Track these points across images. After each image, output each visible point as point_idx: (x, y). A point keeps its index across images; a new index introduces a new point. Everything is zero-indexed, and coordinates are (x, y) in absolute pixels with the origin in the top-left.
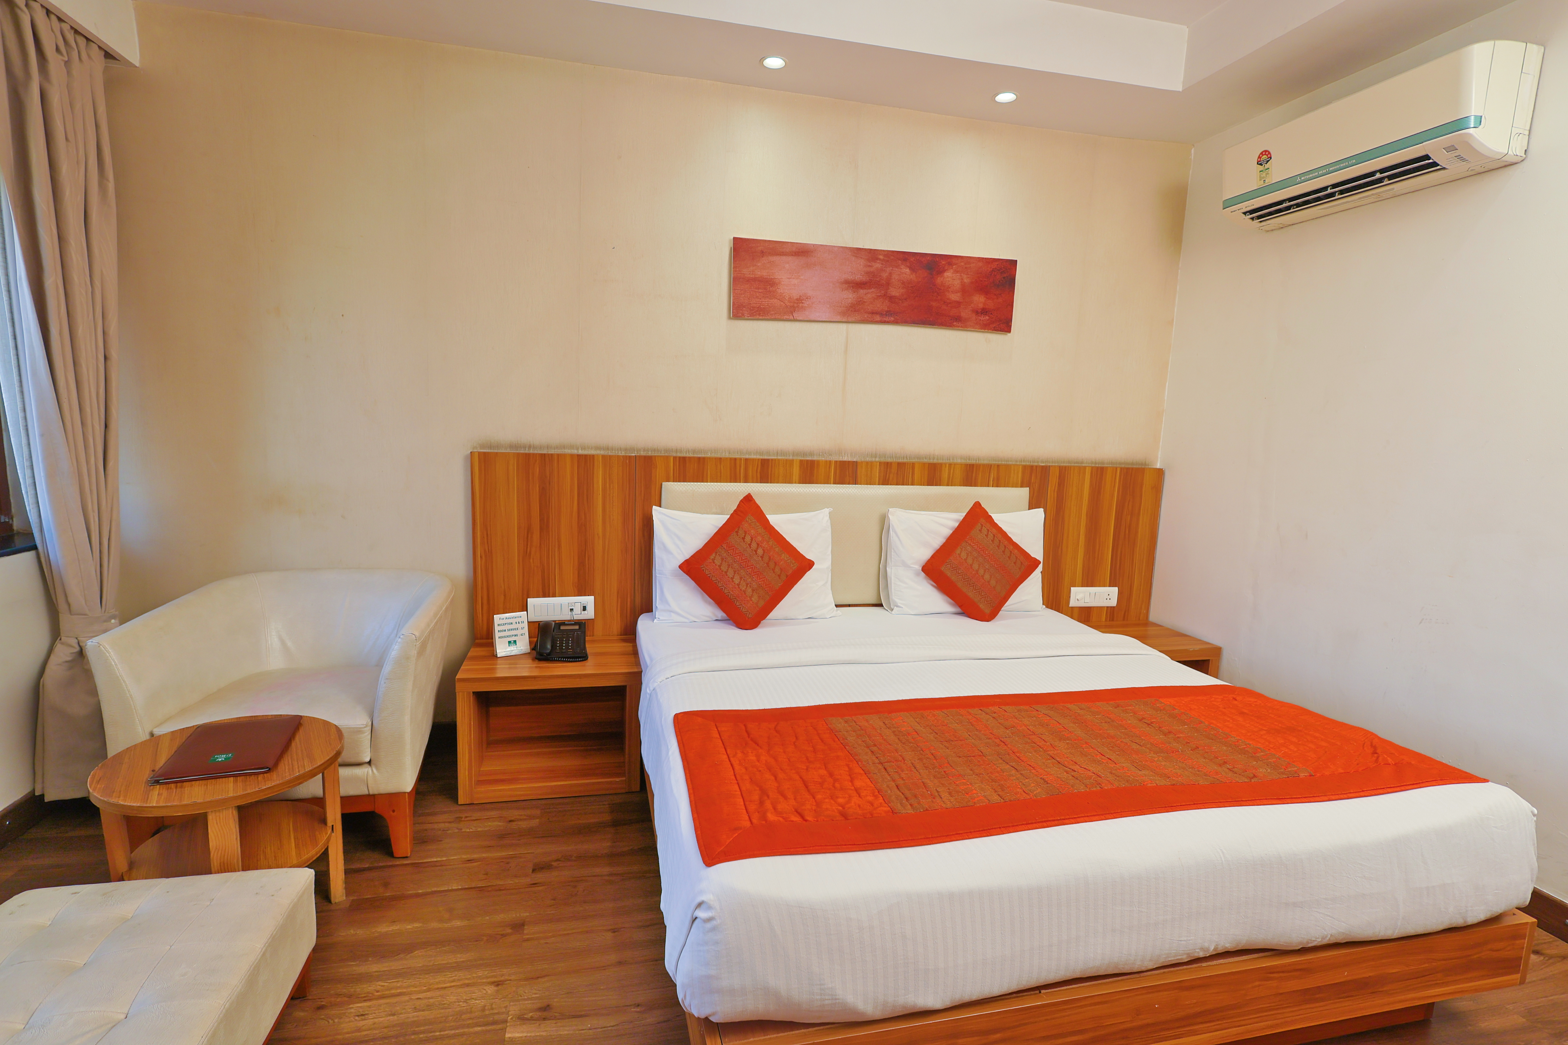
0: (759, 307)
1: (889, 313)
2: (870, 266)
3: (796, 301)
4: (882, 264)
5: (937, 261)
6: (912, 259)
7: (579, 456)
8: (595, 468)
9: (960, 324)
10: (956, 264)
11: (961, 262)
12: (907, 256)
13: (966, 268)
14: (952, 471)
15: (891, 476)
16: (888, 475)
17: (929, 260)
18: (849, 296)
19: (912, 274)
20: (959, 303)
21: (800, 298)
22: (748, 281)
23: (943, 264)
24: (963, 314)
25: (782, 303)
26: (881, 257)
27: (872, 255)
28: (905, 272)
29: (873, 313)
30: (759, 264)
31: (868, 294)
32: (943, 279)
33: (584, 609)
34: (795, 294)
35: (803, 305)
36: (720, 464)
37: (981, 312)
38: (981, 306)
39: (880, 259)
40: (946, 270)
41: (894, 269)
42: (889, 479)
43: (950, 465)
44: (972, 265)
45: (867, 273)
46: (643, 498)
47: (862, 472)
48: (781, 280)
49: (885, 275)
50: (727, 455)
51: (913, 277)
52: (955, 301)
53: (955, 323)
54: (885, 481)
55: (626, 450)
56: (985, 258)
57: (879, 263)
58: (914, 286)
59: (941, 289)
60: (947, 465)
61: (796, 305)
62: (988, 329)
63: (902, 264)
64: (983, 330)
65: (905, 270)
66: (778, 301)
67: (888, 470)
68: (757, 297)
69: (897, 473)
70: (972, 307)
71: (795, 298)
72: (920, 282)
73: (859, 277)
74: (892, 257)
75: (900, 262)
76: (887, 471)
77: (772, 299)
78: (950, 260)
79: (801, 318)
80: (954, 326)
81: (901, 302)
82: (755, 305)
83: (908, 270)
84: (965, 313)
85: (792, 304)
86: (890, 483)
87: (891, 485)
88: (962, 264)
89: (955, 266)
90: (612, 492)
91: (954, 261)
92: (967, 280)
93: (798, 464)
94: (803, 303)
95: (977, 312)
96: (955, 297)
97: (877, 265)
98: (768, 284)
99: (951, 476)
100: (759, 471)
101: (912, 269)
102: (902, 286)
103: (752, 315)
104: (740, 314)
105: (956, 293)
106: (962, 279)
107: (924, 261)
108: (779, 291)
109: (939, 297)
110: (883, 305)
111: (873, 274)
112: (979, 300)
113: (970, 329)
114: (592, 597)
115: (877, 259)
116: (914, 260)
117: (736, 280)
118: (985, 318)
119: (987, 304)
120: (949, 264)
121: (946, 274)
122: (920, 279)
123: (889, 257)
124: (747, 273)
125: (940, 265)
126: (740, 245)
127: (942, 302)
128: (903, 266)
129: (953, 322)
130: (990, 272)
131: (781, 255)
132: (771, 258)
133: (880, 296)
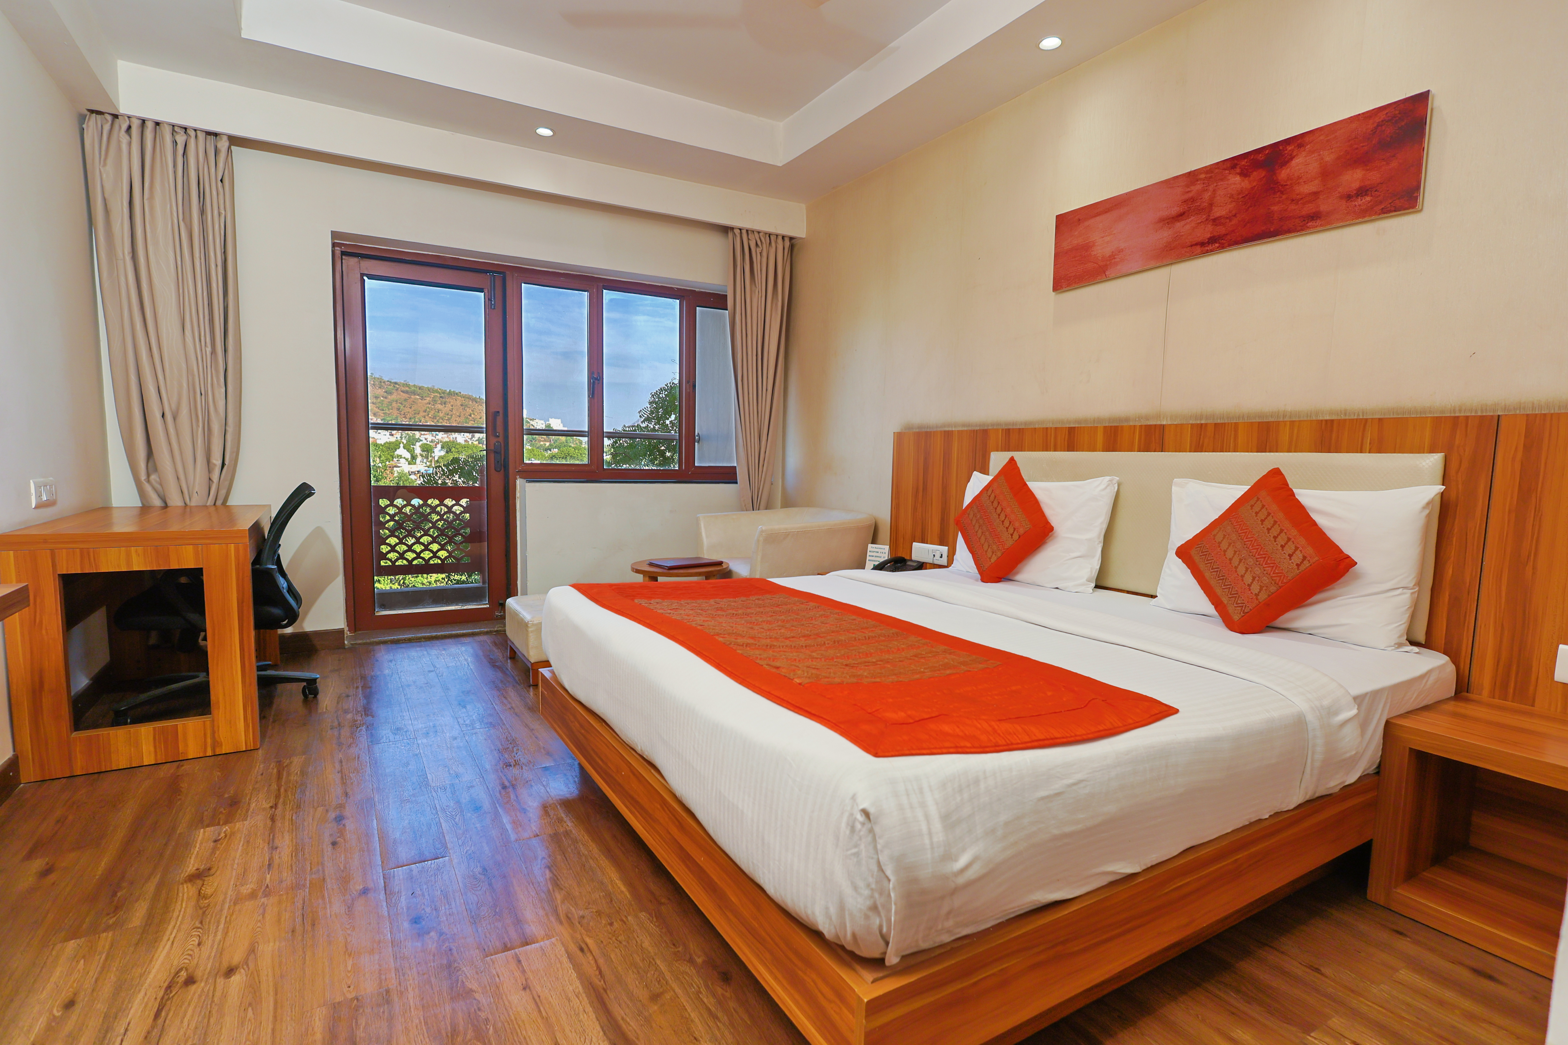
0: (1077, 276)
1: (1212, 240)
2: (1188, 192)
3: (1109, 259)
4: (1204, 183)
5: (1280, 150)
6: (1244, 162)
7: (945, 431)
8: (954, 439)
9: (1319, 222)
10: (1311, 142)
11: (1319, 136)
12: (1236, 162)
13: (1328, 141)
14: (1296, 431)
15: (1207, 440)
16: (1202, 440)
17: (1268, 153)
18: (1165, 235)
19: (1243, 181)
20: (1316, 194)
21: (1112, 255)
22: (1066, 253)
23: (1290, 151)
24: (1323, 208)
25: (1095, 265)
26: (1203, 176)
27: (1192, 177)
28: (1236, 182)
29: (1191, 246)
30: (1076, 233)
31: (1186, 225)
32: (1290, 170)
34: (1108, 251)
35: (1116, 260)
36: (1035, 432)
37: (1356, 193)
39: (1201, 179)
40: (1294, 157)
41: (1219, 184)
42: (1203, 445)
43: (1292, 422)
44: (1337, 134)
45: (1184, 201)
47: (1169, 437)
48: (1095, 241)
49: (1207, 196)
51: (1245, 184)
52: (1310, 194)
53: (1310, 224)
54: (1198, 447)
55: (980, 425)
56: (1363, 113)
57: (1199, 184)
58: (1247, 195)
59: (1287, 185)
60: (1288, 424)
61: (1108, 262)
62: (1370, 215)
63: (1230, 174)
64: (1361, 220)
65: (1234, 179)
66: (1092, 263)
67: (1202, 433)
68: (1074, 266)
69: (1215, 437)
70: (1339, 193)
71: (1108, 255)
72: (1255, 186)
73: (1175, 210)
74: (1216, 171)
75: (1227, 172)
76: (1200, 435)
77: (1087, 263)
78: (1298, 141)
79: (1113, 276)
80: (1308, 228)
81: (1228, 221)
82: (1072, 275)
83: (1238, 178)
84: (1327, 205)
85: (1105, 264)
86: (1202, 449)
87: (1206, 452)
88: (1322, 138)
89: (1309, 146)
91: (1307, 139)
92: (1328, 158)
93: (1102, 430)
94: (1115, 258)
95: (1349, 197)
96: (1306, 189)
97: (1198, 187)
98: (1085, 250)
99: (1294, 439)
100: (1066, 439)
101: (1244, 174)
102: (1230, 201)
103: (1069, 285)
104: (1059, 287)
105: (1312, 181)
106: (1322, 159)
107: (1261, 157)
108: (1093, 253)
109: (1284, 197)
110: (1205, 232)
111: (1193, 200)
112: (1353, 178)
113: (1333, 226)
114: (946, 548)
115: (1197, 181)
116: (1247, 162)
117: (1057, 256)
118: (1363, 201)
119: (1369, 180)
120: (1300, 146)
121: (1294, 162)
122: (1255, 184)
123: (1212, 172)
124: (1066, 245)
125: (1285, 154)
126: (1061, 220)
127: (1290, 202)
128: (1231, 175)
129: (1307, 223)
130: (1372, 131)
131: (1095, 216)
132: (1087, 223)
133: (1201, 223)
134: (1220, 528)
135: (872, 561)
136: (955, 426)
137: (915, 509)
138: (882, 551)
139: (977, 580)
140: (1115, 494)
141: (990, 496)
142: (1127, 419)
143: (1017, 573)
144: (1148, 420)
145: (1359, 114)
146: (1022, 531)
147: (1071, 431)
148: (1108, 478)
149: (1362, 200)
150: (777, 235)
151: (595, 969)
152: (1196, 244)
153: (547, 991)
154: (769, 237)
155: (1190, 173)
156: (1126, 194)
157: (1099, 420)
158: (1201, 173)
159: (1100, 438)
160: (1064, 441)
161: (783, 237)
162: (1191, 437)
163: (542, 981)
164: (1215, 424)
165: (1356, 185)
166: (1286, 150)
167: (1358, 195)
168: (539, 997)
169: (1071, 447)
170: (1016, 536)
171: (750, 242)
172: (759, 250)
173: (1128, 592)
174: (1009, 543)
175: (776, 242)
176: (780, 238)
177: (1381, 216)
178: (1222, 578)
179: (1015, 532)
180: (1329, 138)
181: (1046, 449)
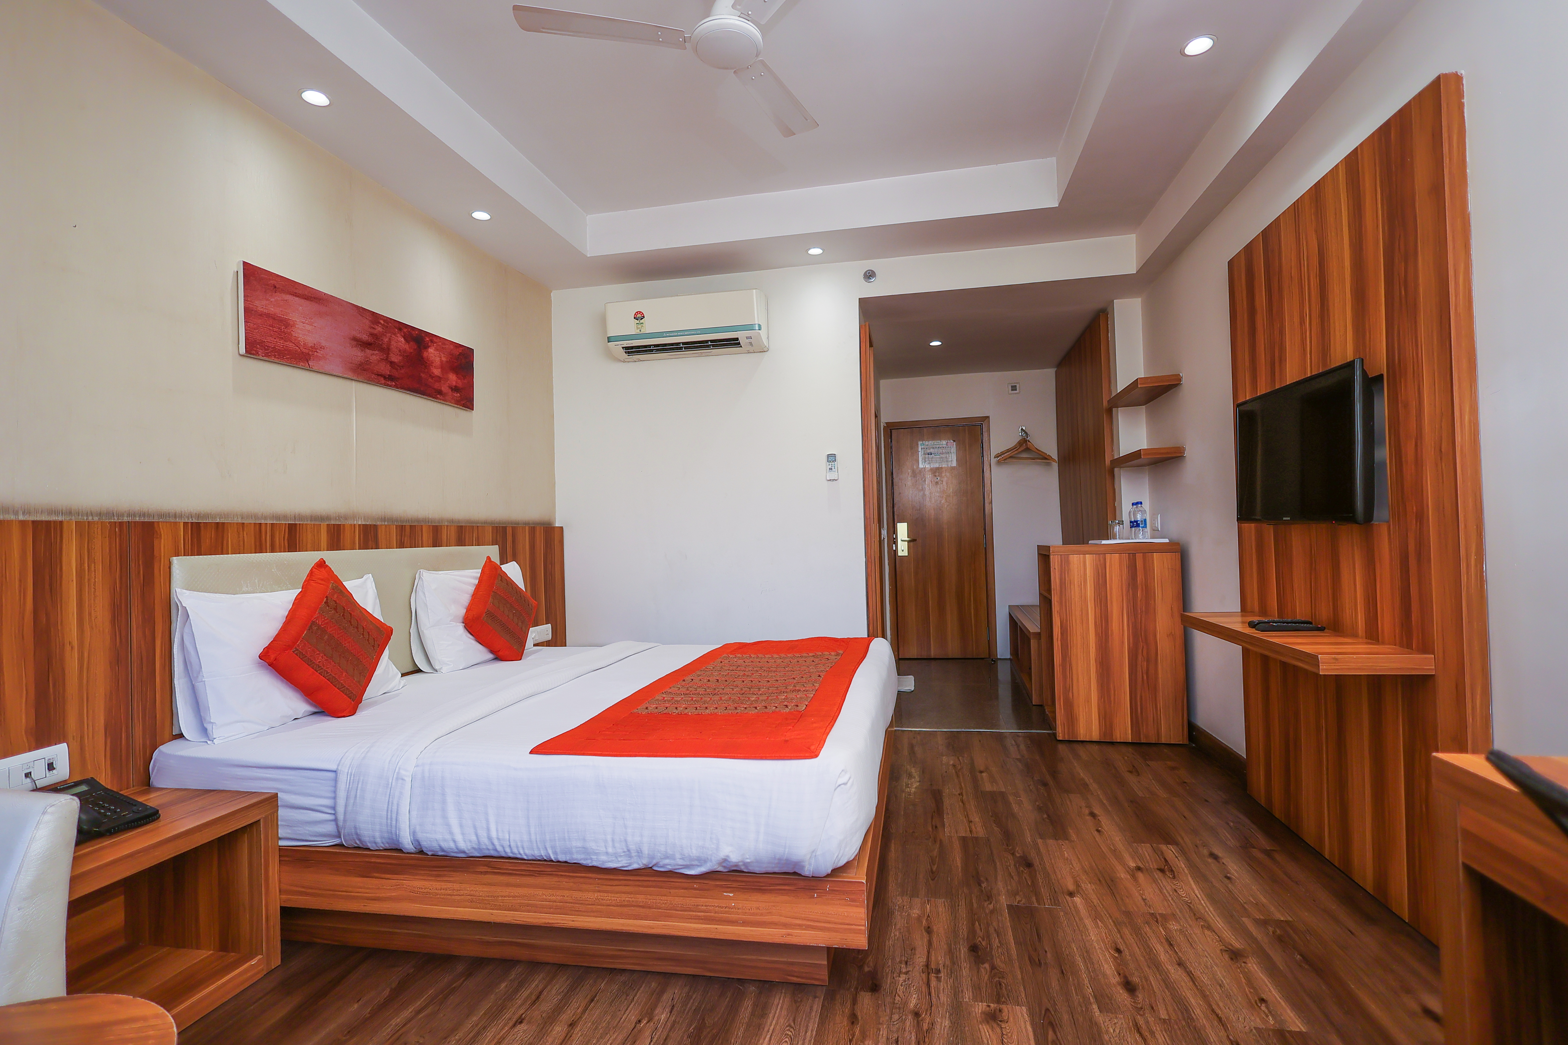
0: (273, 348)
1: (390, 378)
2: (373, 328)
3: (310, 349)
4: (383, 329)
5: (422, 336)
6: (405, 330)
8: (64, 541)
9: (441, 398)
10: (436, 343)
11: (439, 342)
12: (399, 326)
13: (443, 348)
14: (449, 532)
15: (406, 538)
17: (416, 333)
18: (358, 355)
19: (406, 344)
20: (440, 379)
21: (314, 346)
22: (261, 315)
23: (427, 340)
24: (443, 390)
25: (297, 348)
26: (382, 322)
27: (375, 318)
28: (400, 341)
29: (378, 375)
30: (272, 300)
31: (374, 356)
32: (428, 354)
33: (51, 767)
34: (309, 341)
35: (318, 354)
36: (242, 528)
38: (454, 384)
39: (381, 324)
40: (429, 346)
41: (392, 336)
42: (404, 542)
44: (447, 346)
45: (371, 335)
46: (142, 582)
47: (381, 536)
48: (295, 322)
49: (385, 340)
51: (407, 347)
52: (437, 376)
53: (438, 396)
56: (453, 342)
57: (380, 327)
58: (408, 356)
59: (427, 363)
61: (310, 353)
62: (459, 405)
63: (397, 333)
64: (456, 406)
65: (399, 339)
66: (294, 345)
68: (271, 336)
70: (449, 384)
71: (310, 345)
72: (412, 353)
73: (365, 337)
74: (390, 324)
75: (395, 330)
77: (288, 341)
78: (431, 337)
79: (315, 368)
80: (437, 399)
81: (399, 368)
82: (270, 345)
83: (403, 339)
84: (445, 389)
85: (306, 351)
88: (440, 344)
89: (435, 345)
90: (93, 575)
91: (435, 339)
92: (444, 359)
95: (452, 390)
96: (437, 372)
97: (379, 329)
98: (282, 325)
99: (449, 537)
101: (406, 339)
102: (399, 353)
103: (267, 355)
104: (254, 352)
105: (437, 369)
106: (441, 357)
108: (294, 334)
109: (426, 370)
110: (385, 369)
111: (376, 336)
112: (453, 378)
113: (447, 403)
115: (379, 323)
117: (248, 311)
119: (458, 384)
120: (432, 341)
121: (430, 350)
122: (411, 348)
123: (387, 323)
124: (258, 305)
126: (249, 272)
128: (400, 334)
130: (458, 355)
131: (294, 295)
132: (286, 296)
133: (383, 359)
147: (290, 528)
149: (456, 395)
152: (381, 375)
156: (325, 294)
159: (323, 536)
167: (456, 390)
177: (462, 409)
181: (260, 550)
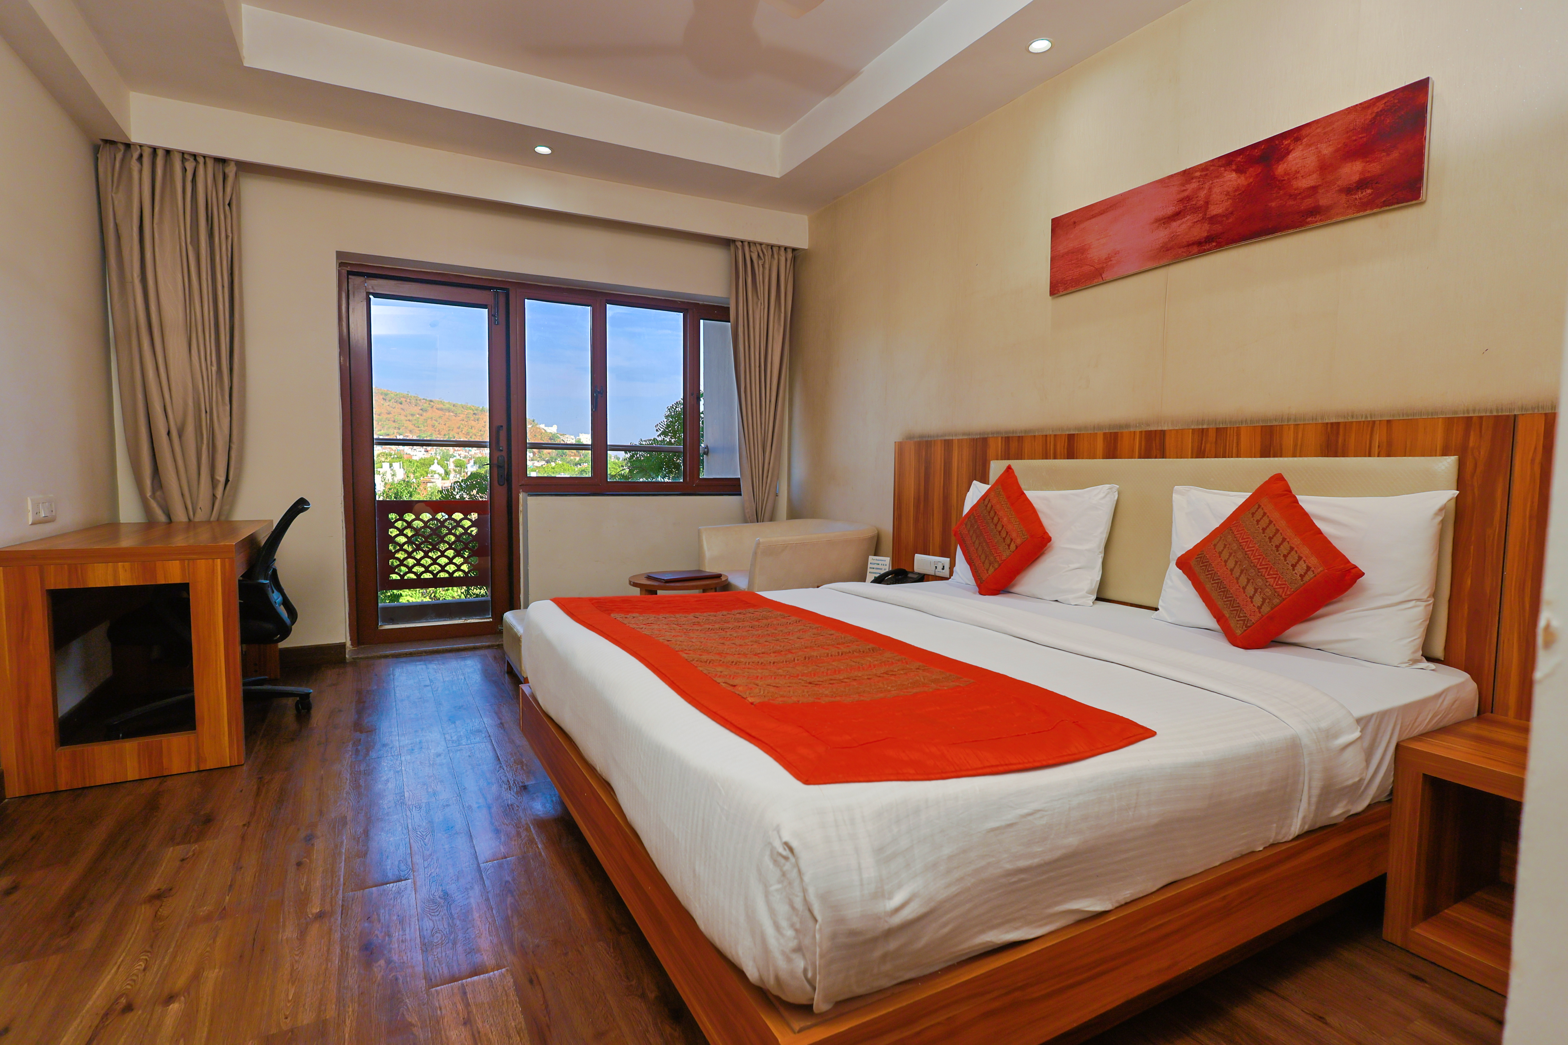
0: (1073, 280)
1: (1209, 240)
2: (1184, 191)
3: (1105, 261)
4: (1199, 182)
5: (1276, 145)
6: (1240, 158)
7: (945, 440)
8: (955, 449)
9: (1318, 217)
11: (1316, 129)
12: (1231, 158)
13: (1325, 133)
15: (1208, 446)
16: (1203, 445)
17: (1263, 149)
18: (1161, 235)
19: (1239, 177)
20: (1314, 189)
21: (1108, 257)
22: (1065, 256)
23: (1286, 145)
25: (1092, 268)
26: (1198, 174)
27: (1187, 175)
28: (1232, 179)
29: (1186, 247)
30: (1072, 236)
31: (1183, 225)
32: (1287, 165)
33: (943, 568)
34: (1104, 253)
35: (1112, 262)
36: (1035, 441)
37: (1356, 186)
39: (1196, 177)
40: (1291, 151)
41: (1215, 181)
42: (1204, 451)
43: (1296, 425)
44: (1335, 125)
45: (1180, 200)
47: (1170, 443)
48: (1091, 244)
49: (1202, 194)
50: (1040, 434)
51: (1241, 181)
52: (1309, 188)
53: (1309, 219)
54: (1200, 453)
55: (980, 434)
56: (1361, 104)
57: (1194, 182)
58: (1243, 192)
59: (1284, 180)
60: (1292, 427)
61: (1105, 265)
62: (1372, 209)
63: (1225, 170)
64: (1361, 214)
65: (1230, 176)
66: (1089, 266)
67: (1204, 439)
68: (1070, 270)
69: (1216, 443)
70: (1339, 186)
71: (1104, 258)
72: (1251, 183)
73: (1170, 210)
74: (1212, 168)
75: (1223, 169)
76: (1202, 440)
77: (1083, 267)
78: (1295, 135)
79: (1110, 279)
80: (1308, 223)
81: (1225, 219)
82: (1071, 279)
83: (1234, 175)
84: (1324, 200)
85: (1101, 265)
86: (1206, 455)
87: (1208, 458)
88: (1318, 130)
89: (1305, 140)
91: (1304, 132)
92: (1326, 151)
93: (1102, 437)
94: (1111, 261)
95: (1348, 190)
96: (1305, 183)
97: (1193, 185)
98: (1080, 253)
99: (1299, 443)
100: (1066, 447)
101: (1239, 171)
102: (1226, 198)
103: (1066, 289)
104: (1056, 291)
105: (1309, 175)
106: (1320, 152)
107: (1257, 153)
108: (1089, 256)
109: (1282, 192)
110: (1202, 231)
111: (1188, 198)
112: (1352, 171)
113: (1334, 221)
114: (949, 559)
115: (1192, 179)
116: (1242, 158)
117: (1053, 259)
118: (1364, 193)
119: (1369, 172)
120: (1298, 139)
121: (1291, 157)
122: (1251, 180)
123: (1207, 170)
124: (1062, 249)
125: (1282, 148)
126: (1057, 224)
127: (1288, 197)
128: (1227, 172)
129: (1306, 218)
130: (1371, 121)
131: (1090, 219)
132: (1082, 226)
133: (1197, 222)
134: (1221, 538)
135: (873, 573)
136: (956, 435)
137: (916, 520)
138: (883, 562)
139: (975, 593)
140: (1115, 503)
141: (986, 506)
142: (1127, 426)
143: (1014, 585)
144: (1148, 425)
145: (1357, 105)
146: (1019, 541)
147: (1071, 438)
148: (1108, 486)
149: (1362, 193)
150: (779, 247)
151: (542, 1002)
153: (488, 1027)
154: (772, 248)
155: (1185, 171)
156: (1121, 195)
157: (1099, 427)
158: (1196, 171)
159: (1100, 445)
160: (1064, 448)
161: (786, 249)
162: (1193, 442)
163: (485, 1015)
164: (1217, 429)
165: (1356, 178)
166: (1283, 144)
167: (1358, 188)
168: (479, 1032)
169: (1071, 454)
170: (1013, 547)
171: (752, 254)
172: (761, 263)
173: (1132, 605)
174: (1006, 554)
175: (779, 254)
176: (783, 249)
177: (1383, 209)
178: (1223, 590)
179: (1012, 543)
180: (1326, 130)
181: (1046, 457)
